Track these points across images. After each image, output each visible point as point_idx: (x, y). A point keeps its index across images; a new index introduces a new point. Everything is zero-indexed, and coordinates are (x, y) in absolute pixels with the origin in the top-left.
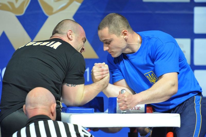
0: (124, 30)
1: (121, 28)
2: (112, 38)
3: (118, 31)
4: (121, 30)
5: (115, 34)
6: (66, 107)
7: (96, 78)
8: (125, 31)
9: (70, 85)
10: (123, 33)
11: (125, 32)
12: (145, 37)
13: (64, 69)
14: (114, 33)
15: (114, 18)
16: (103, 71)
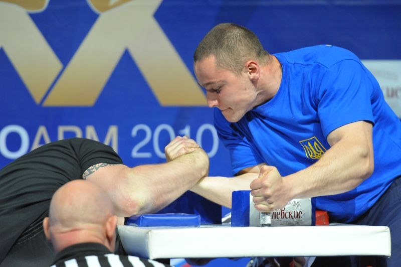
0: (249, 60)
1: (244, 56)
2: (222, 79)
3: (237, 63)
8: (252, 63)
10: (249, 66)
11: (253, 65)
12: (289, 65)
15: (228, 34)
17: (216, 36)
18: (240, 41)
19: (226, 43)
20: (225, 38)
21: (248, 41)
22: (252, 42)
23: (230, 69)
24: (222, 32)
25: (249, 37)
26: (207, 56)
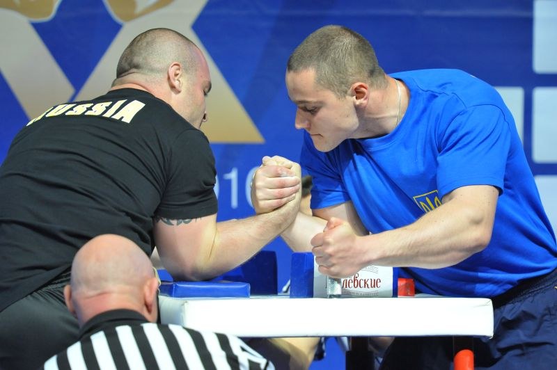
0: (358, 81)
1: (352, 75)
2: (321, 99)
4: (350, 80)
5: (333, 91)
6: (172, 280)
7: (262, 203)
8: (361, 86)
9: (174, 222)
10: (356, 89)
11: (363, 89)
13: (156, 180)
14: (330, 86)
16: (283, 187)
17: (319, 43)
18: (350, 54)
19: (332, 55)
20: (331, 48)
21: (361, 57)
22: (366, 57)
23: (332, 89)
24: (329, 39)
25: (363, 51)
26: (306, 67)
